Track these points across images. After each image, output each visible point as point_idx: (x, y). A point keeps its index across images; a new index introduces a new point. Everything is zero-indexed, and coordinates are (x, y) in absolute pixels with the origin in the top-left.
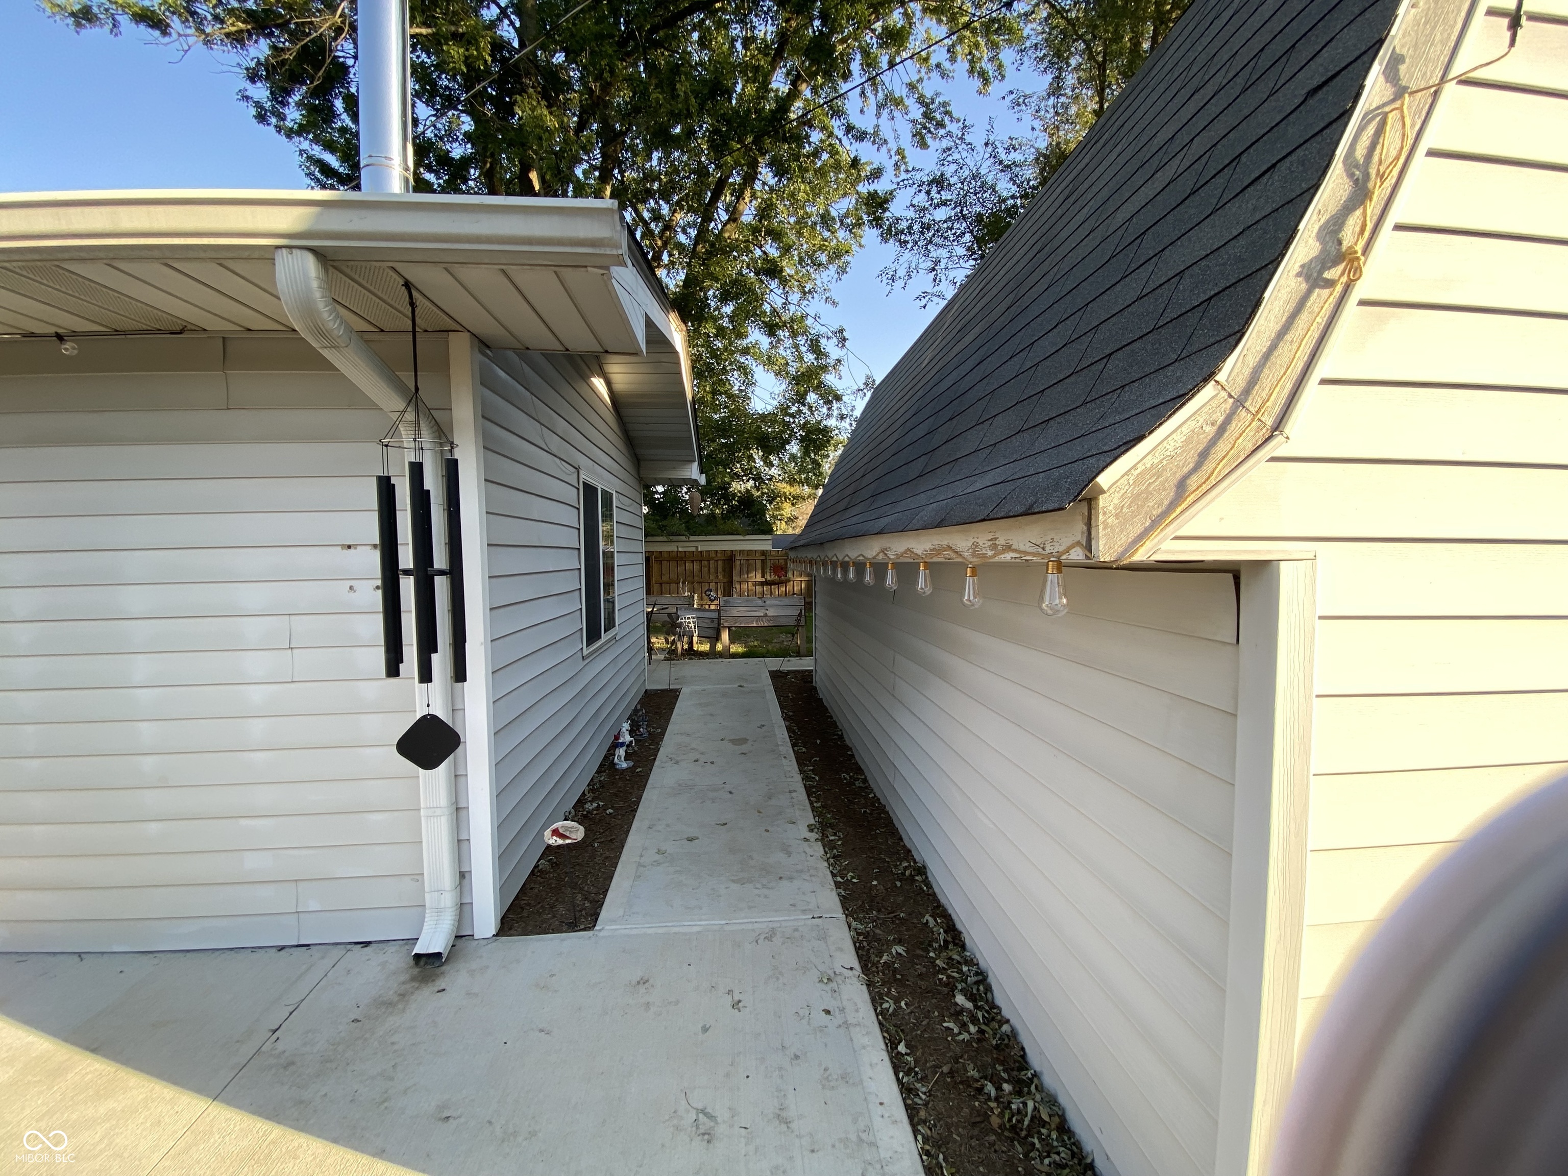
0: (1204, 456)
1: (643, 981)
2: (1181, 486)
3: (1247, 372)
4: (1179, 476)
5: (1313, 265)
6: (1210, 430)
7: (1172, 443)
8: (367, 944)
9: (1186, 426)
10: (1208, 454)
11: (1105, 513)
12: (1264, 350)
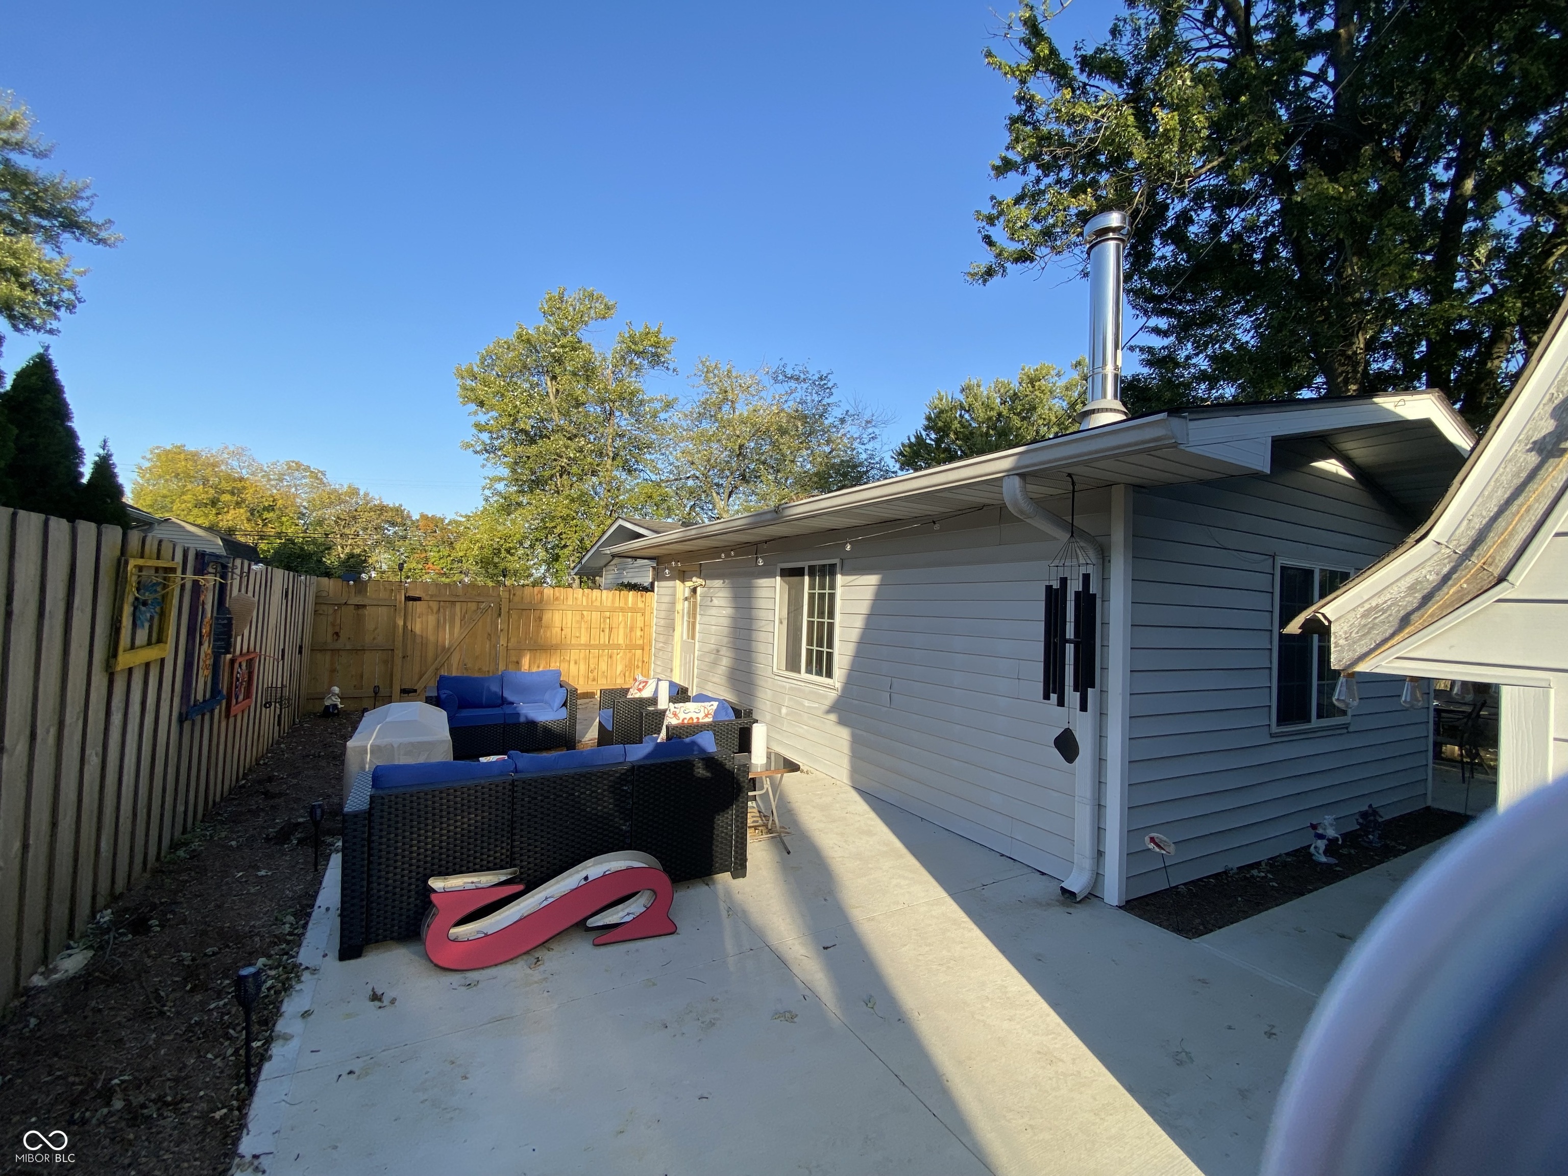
0: (1427, 599)
1: (1204, 982)
2: (1405, 621)
3: (1473, 533)
4: (1402, 613)
5: (1547, 439)
6: (1433, 578)
7: (1396, 589)
8: (1043, 874)
9: (1411, 576)
10: (1432, 597)
11: (1336, 637)
12: (1492, 514)
